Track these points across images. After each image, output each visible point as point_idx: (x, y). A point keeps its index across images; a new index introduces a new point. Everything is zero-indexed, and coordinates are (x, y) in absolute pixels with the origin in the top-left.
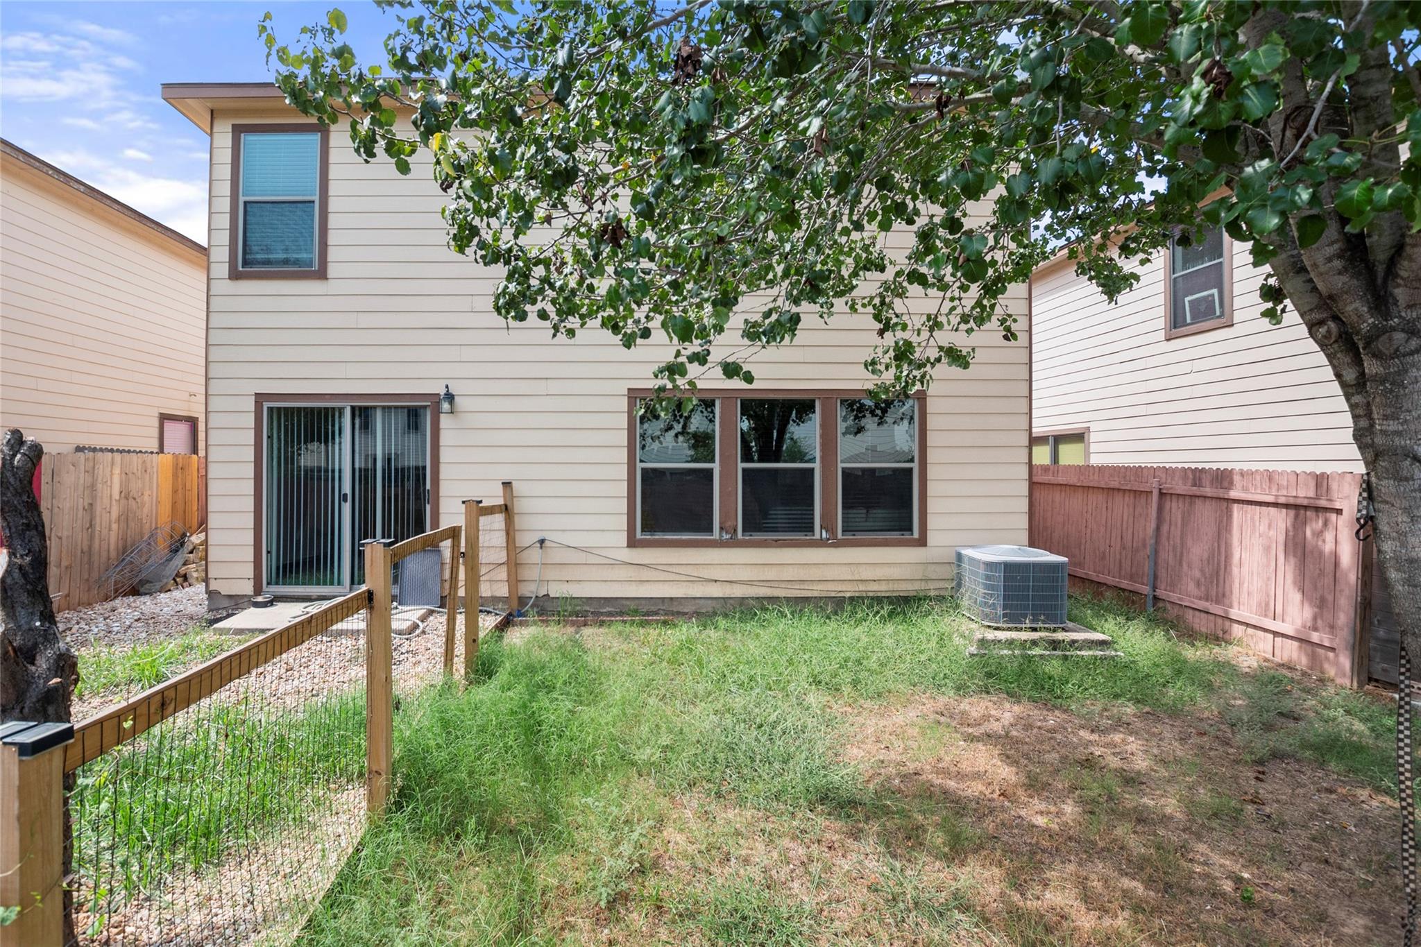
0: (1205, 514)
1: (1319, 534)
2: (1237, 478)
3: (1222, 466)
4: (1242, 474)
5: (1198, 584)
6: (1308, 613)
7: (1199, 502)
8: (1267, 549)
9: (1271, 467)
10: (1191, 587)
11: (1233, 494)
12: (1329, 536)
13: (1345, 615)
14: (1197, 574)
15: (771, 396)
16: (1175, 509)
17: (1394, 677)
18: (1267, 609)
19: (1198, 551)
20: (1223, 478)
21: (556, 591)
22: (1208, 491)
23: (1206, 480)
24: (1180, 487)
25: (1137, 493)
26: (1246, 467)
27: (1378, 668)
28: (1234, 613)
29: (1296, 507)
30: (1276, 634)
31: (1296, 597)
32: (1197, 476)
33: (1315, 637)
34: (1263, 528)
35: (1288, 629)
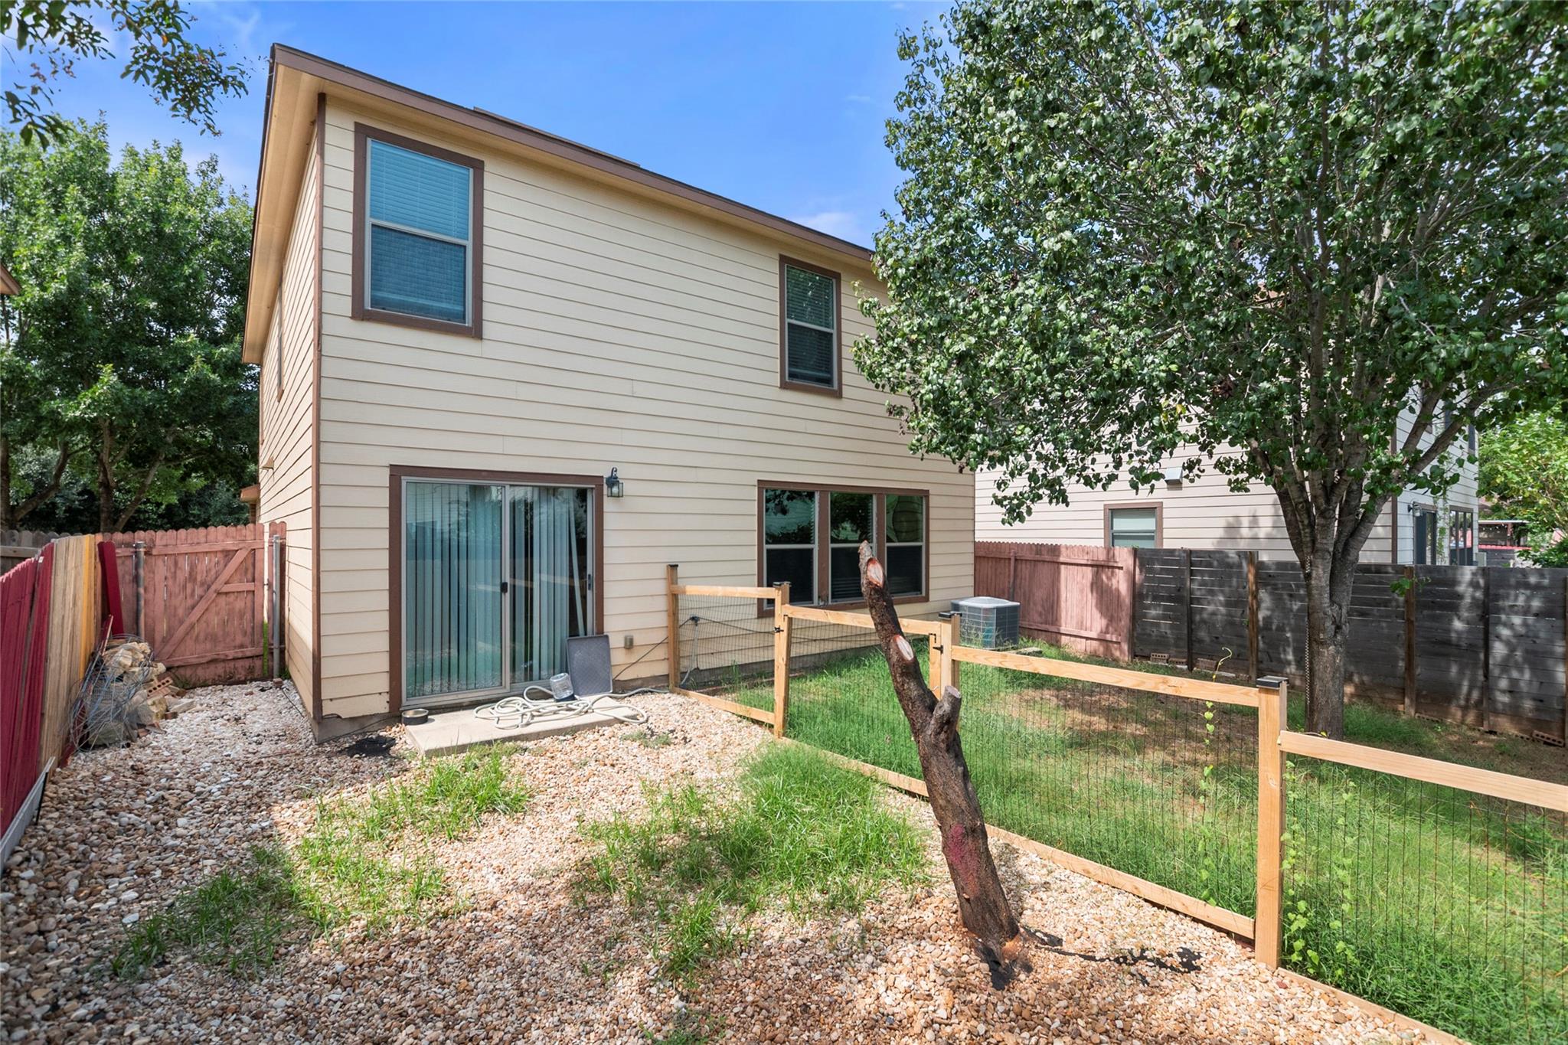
0: (1044, 571)
1: (1109, 579)
2: (1063, 550)
3: (1054, 542)
4: (1067, 548)
5: (1040, 615)
6: (1104, 622)
7: (1040, 565)
8: (1082, 591)
9: (1083, 543)
10: (1037, 618)
11: (1062, 559)
12: (1114, 581)
13: (1125, 622)
14: (1040, 609)
15: (849, 491)
16: (1025, 570)
17: (1146, 652)
18: (1081, 625)
19: (1039, 594)
20: (1055, 550)
21: (705, 664)
22: (1047, 558)
23: (1044, 552)
24: (1029, 557)
25: (998, 560)
26: (1069, 543)
27: (1137, 650)
28: (1063, 629)
29: (1097, 566)
30: (1087, 638)
31: (1097, 615)
32: (1039, 548)
33: (1108, 637)
34: (1079, 578)
35: (1094, 635)
